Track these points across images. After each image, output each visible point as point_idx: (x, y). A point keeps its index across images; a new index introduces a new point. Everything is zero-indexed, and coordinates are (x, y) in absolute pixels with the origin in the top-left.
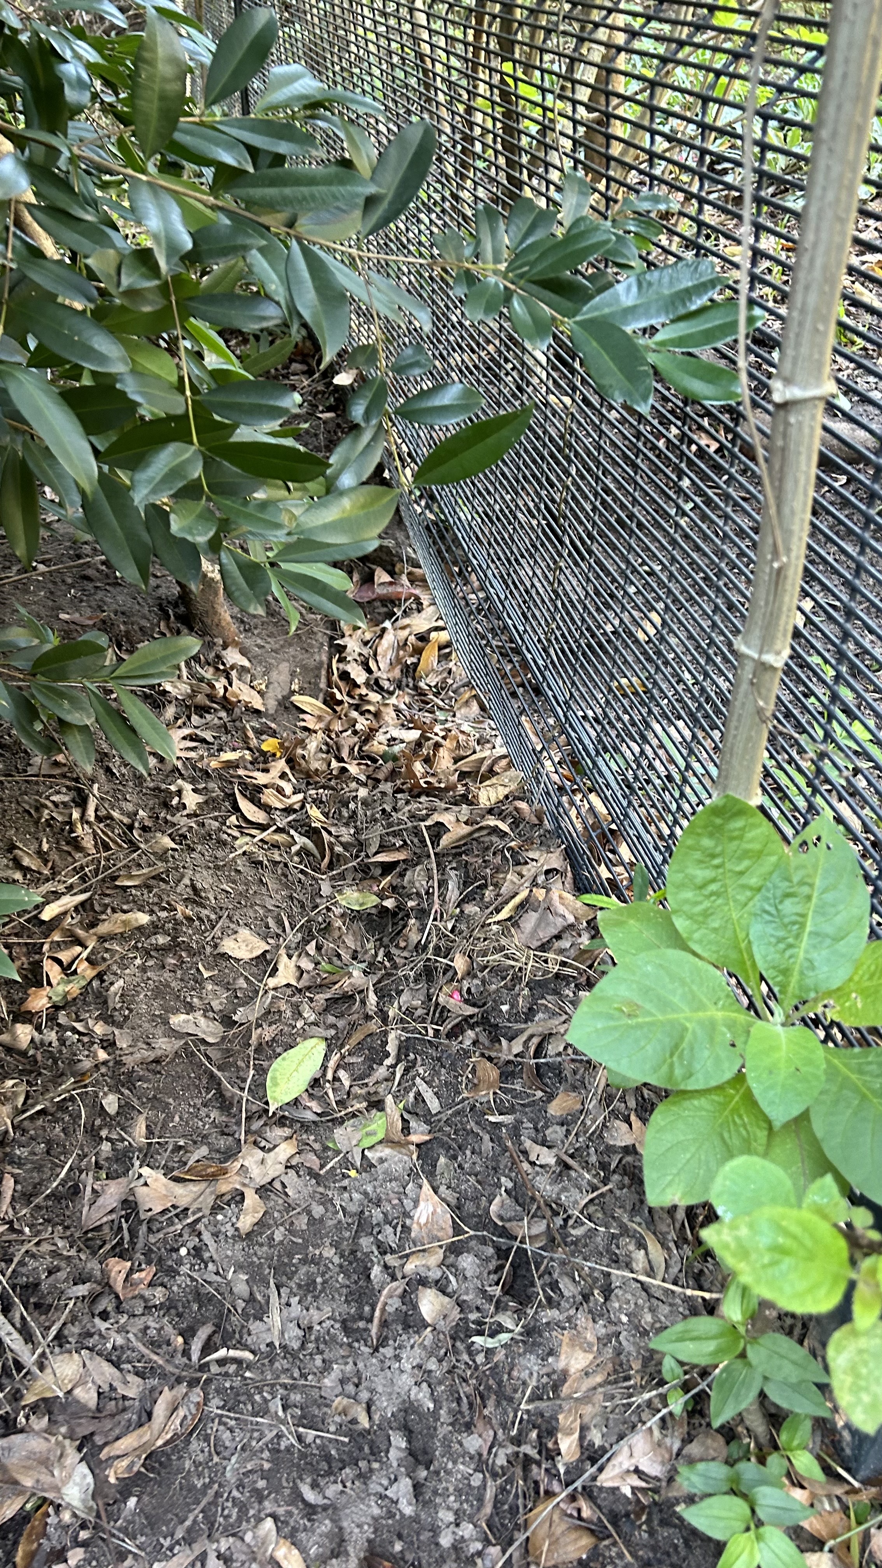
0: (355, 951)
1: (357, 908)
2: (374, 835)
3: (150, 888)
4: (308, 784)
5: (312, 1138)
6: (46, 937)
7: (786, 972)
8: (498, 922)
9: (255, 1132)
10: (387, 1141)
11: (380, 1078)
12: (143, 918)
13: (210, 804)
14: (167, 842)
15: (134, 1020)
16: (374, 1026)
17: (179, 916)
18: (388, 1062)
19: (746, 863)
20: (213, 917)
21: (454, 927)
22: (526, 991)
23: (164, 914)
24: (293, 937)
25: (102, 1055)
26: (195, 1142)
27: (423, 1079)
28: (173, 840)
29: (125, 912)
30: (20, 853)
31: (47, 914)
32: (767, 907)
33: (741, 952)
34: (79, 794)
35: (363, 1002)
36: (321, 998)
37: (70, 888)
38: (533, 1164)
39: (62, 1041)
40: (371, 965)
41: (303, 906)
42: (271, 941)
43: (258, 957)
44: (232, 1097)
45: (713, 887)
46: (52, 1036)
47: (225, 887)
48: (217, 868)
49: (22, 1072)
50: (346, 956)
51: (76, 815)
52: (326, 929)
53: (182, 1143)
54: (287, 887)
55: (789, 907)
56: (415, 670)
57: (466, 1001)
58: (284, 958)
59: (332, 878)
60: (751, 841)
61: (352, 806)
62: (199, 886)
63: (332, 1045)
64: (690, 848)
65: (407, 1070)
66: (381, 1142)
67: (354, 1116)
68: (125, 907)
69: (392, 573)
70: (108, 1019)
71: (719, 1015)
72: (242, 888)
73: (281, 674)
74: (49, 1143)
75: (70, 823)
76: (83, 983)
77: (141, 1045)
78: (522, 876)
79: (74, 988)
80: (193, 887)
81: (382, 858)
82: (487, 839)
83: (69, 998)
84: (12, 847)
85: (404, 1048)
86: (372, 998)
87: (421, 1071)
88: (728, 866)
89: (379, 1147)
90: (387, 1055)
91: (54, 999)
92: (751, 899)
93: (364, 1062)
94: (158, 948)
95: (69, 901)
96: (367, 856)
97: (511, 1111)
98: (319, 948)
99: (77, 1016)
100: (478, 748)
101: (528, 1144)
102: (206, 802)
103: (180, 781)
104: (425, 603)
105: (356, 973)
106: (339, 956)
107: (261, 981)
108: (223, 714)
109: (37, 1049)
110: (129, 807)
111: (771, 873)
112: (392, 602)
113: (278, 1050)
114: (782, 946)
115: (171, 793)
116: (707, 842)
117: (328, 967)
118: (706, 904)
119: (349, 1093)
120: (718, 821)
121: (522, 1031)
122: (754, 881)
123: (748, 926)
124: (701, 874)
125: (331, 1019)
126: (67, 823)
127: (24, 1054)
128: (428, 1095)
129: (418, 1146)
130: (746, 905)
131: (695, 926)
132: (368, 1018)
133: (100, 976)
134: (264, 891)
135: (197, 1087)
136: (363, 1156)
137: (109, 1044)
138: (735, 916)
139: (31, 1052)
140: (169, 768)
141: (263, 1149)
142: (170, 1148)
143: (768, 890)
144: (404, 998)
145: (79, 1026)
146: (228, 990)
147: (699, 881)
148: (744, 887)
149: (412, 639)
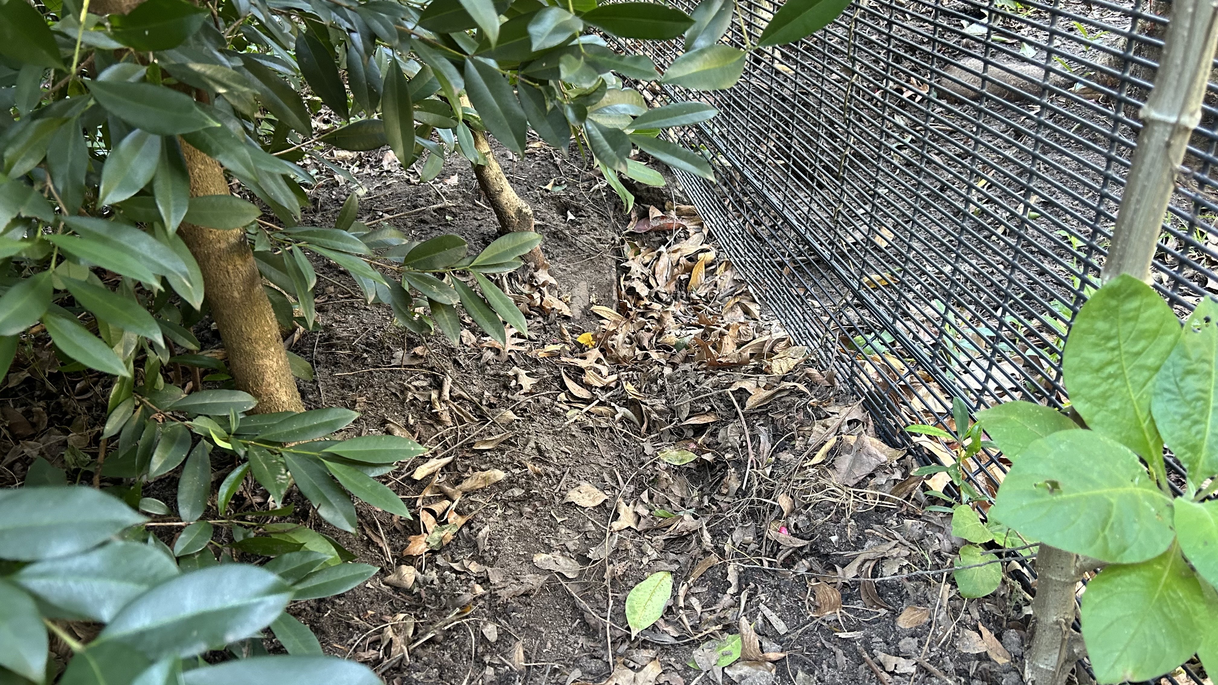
0: (682, 499)
1: (677, 463)
2: (685, 402)
3: (502, 451)
4: (619, 368)
5: (673, 659)
6: (420, 493)
7: (1194, 448)
8: (813, 466)
9: (621, 656)
10: (745, 659)
11: (726, 605)
12: (500, 475)
13: (542, 384)
14: (510, 415)
15: (502, 560)
16: (714, 559)
17: (530, 472)
18: (731, 590)
19: (1142, 344)
20: (558, 472)
21: (771, 473)
22: (853, 522)
23: (517, 471)
24: (628, 489)
25: (479, 590)
26: (568, 666)
27: (765, 604)
28: (515, 413)
29: (483, 470)
30: (391, 426)
31: (419, 474)
32: (1168, 386)
33: (1143, 432)
34: (435, 380)
35: (699, 542)
36: (661, 538)
37: (434, 454)
38: (892, 673)
39: (443, 580)
40: (698, 510)
41: (631, 464)
42: (608, 493)
43: (599, 506)
44: (597, 624)
45: (1111, 369)
46: (433, 575)
47: (563, 448)
48: (555, 433)
49: (409, 608)
50: (676, 504)
51: (434, 395)
52: (655, 481)
53: (557, 666)
54: (615, 449)
55: (1191, 382)
56: (687, 285)
57: (794, 535)
58: (623, 505)
59: (652, 440)
60: (1147, 320)
61: (660, 382)
62: (543, 447)
63: (678, 577)
64: (1084, 331)
65: (750, 598)
66: (737, 661)
67: (709, 639)
68: (483, 467)
69: (662, 210)
70: (480, 559)
71: (1139, 491)
72: (578, 450)
73: (582, 289)
74: (440, 667)
75: (430, 402)
76: (455, 530)
77: (511, 580)
78: (827, 427)
79: (448, 534)
80: (538, 449)
81: (693, 421)
82: (788, 399)
83: (444, 543)
84: (384, 422)
85: (744, 579)
86: (707, 537)
87: (763, 597)
88: (1123, 348)
89: (738, 665)
90: (730, 585)
91: (432, 544)
92: (1150, 378)
93: (708, 592)
94: (514, 500)
95: (436, 464)
96: (680, 421)
97: (858, 627)
98: (651, 497)
99: (453, 558)
100: (757, 335)
101: (881, 656)
102: (538, 383)
103: (515, 368)
104: (691, 232)
105: (687, 517)
106: (669, 503)
107: (606, 525)
108: (540, 319)
109: (420, 587)
110: (477, 390)
111: (1169, 353)
112: (664, 232)
113: (630, 583)
114: (1187, 423)
115: (509, 377)
116: (1101, 325)
117: (661, 512)
118: (1104, 387)
119: (700, 618)
120: (1113, 303)
121: (854, 558)
122: (1151, 361)
123: (1150, 405)
124: (1097, 357)
125: (672, 556)
126: (427, 402)
127: (409, 592)
128: (773, 618)
129: (774, 662)
130: (1144, 385)
131: (1095, 409)
132: (706, 553)
133: (468, 524)
134: (596, 451)
135: (563, 617)
136: (724, 674)
137: (484, 581)
138: (1134, 397)
139: (416, 590)
140: (505, 358)
141: (633, 668)
142: (548, 671)
143: (1168, 369)
144: (736, 535)
145: (456, 566)
146: (579, 533)
147: (1095, 364)
148: (1142, 367)
149: (683, 261)
